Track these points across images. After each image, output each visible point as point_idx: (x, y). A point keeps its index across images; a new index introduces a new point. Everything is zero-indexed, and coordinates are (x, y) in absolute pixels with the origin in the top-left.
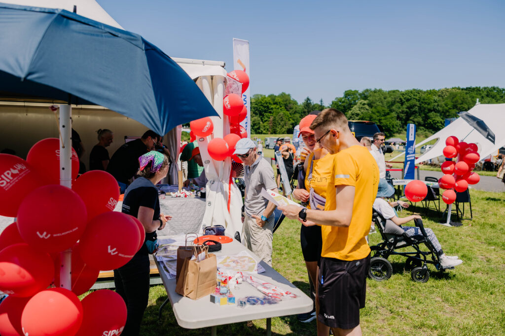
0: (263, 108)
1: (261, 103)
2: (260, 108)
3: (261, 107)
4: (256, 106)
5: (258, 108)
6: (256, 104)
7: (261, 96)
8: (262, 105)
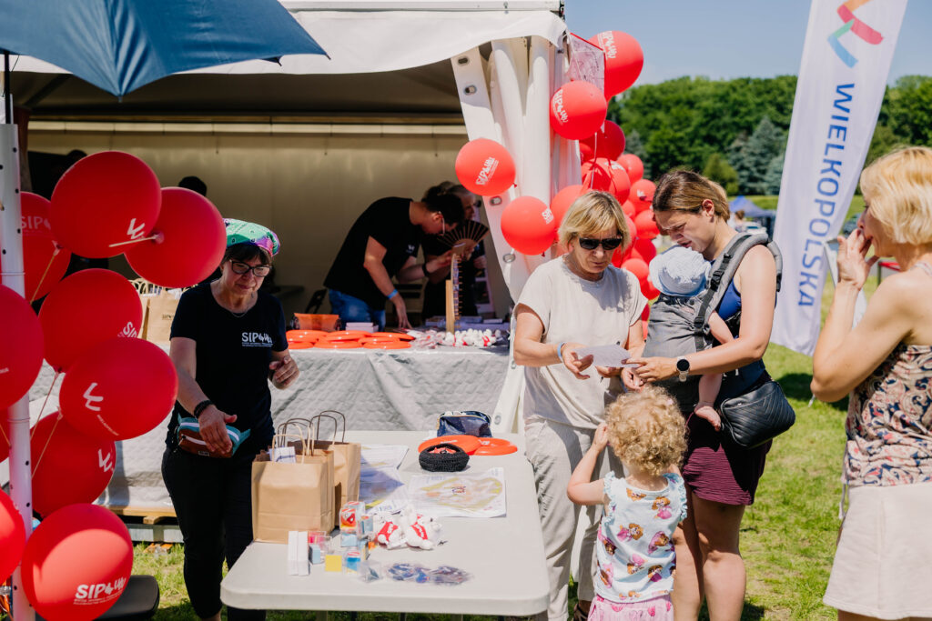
0: (926, 118)
1: (920, 100)
2: (915, 117)
3: (920, 113)
4: (904, 111)
5: (911, 115)
6: (904, 106)
7: (922, 79)
8: (922, 109)
